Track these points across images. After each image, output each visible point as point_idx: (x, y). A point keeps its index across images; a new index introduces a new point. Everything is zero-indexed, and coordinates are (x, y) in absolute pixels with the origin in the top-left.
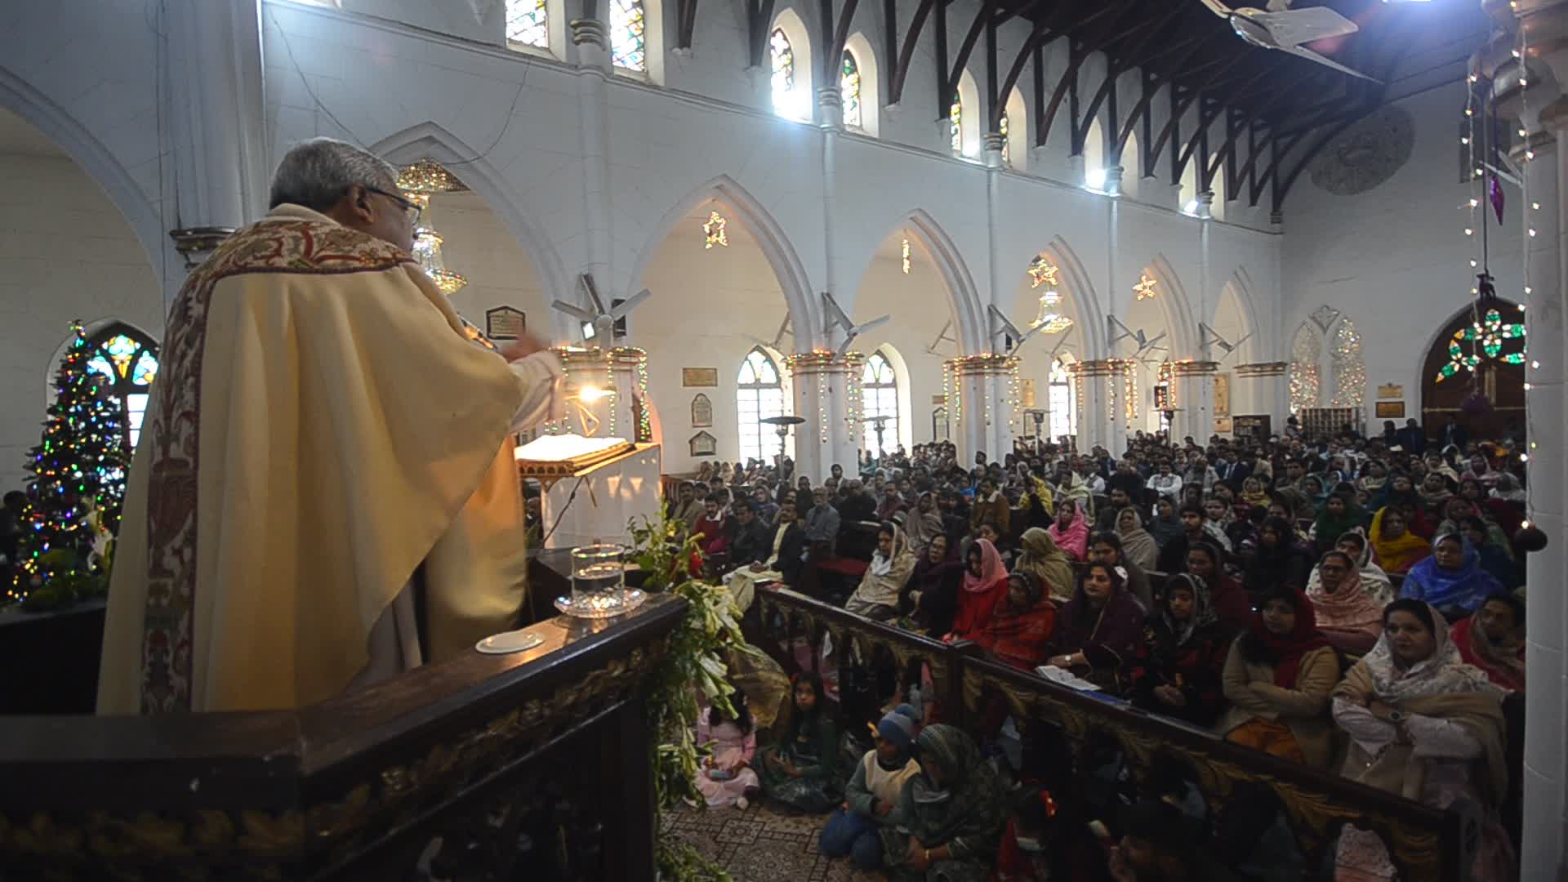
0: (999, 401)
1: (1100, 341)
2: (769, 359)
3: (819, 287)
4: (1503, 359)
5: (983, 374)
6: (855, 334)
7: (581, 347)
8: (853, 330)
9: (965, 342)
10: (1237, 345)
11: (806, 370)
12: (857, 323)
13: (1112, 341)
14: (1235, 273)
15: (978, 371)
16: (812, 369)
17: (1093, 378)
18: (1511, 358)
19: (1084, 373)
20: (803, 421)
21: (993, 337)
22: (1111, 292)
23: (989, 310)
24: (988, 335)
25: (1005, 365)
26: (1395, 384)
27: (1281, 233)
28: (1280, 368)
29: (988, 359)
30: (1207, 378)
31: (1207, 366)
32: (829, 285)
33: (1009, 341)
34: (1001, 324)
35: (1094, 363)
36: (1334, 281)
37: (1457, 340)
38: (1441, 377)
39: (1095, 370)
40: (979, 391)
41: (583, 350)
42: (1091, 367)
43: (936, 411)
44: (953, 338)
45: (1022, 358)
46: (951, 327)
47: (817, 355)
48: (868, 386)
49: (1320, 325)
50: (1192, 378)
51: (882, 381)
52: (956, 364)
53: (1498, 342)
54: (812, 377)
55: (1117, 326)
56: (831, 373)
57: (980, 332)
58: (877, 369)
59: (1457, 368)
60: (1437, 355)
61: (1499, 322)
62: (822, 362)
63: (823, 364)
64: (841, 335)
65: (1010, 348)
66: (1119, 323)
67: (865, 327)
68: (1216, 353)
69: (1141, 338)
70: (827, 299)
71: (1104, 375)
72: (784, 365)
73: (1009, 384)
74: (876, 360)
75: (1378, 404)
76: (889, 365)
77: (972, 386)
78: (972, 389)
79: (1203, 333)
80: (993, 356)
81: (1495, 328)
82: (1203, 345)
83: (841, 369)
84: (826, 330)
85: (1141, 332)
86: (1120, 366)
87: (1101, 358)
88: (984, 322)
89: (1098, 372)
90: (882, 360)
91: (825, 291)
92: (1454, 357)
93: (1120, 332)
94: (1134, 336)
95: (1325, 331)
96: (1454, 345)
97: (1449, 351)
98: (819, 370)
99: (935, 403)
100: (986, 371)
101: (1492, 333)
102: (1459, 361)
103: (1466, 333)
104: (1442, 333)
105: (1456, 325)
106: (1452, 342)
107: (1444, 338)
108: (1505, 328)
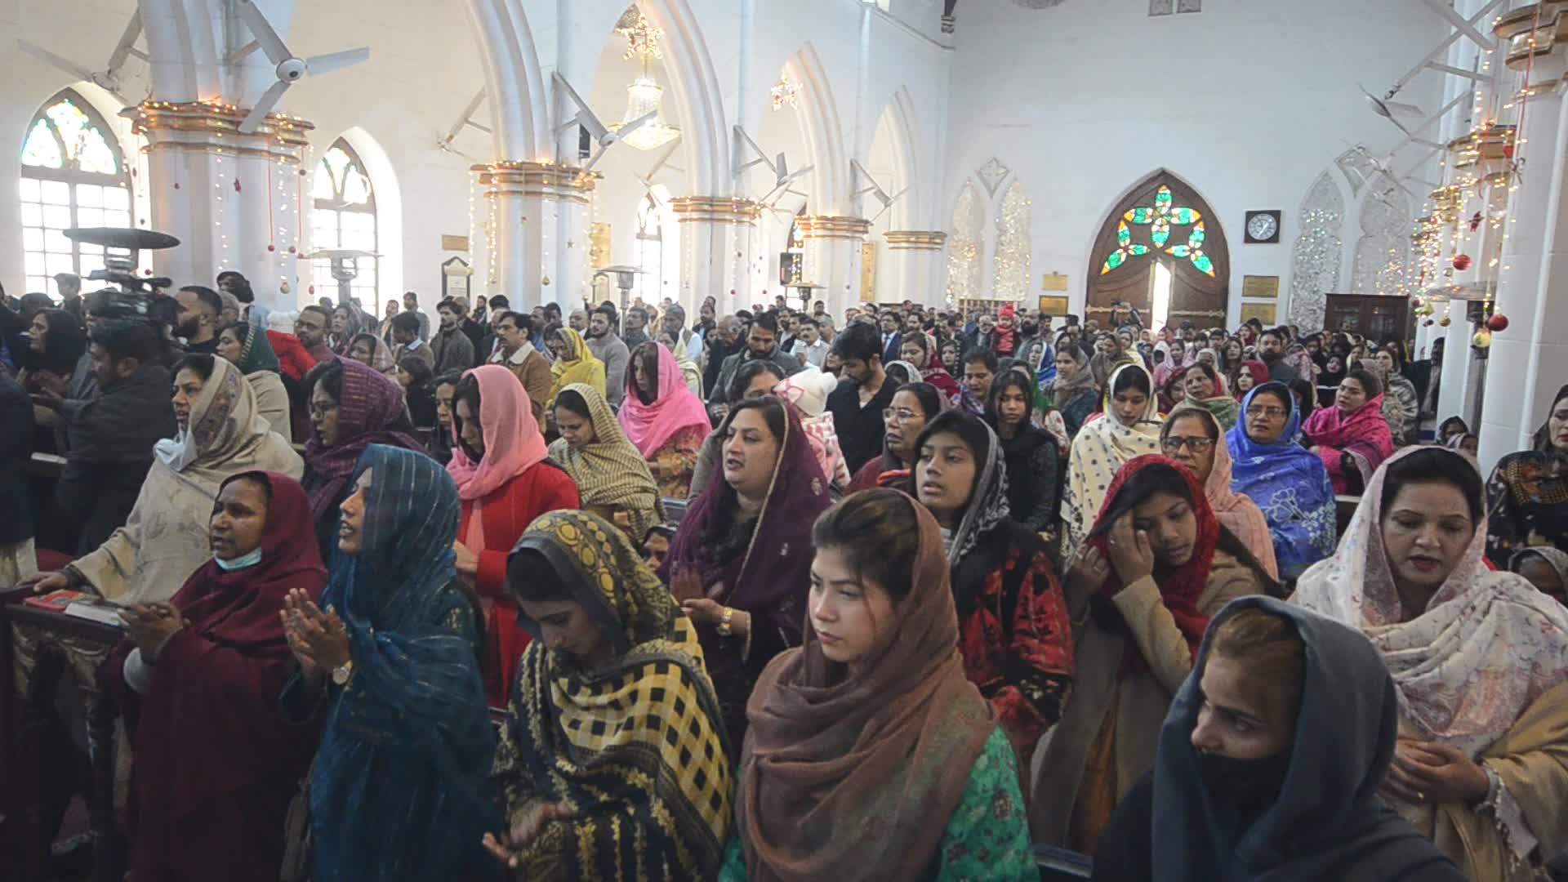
0: (565, 245)
1: (721, 166)
2: (96, 120)
4: (1168, 251)
5: (541, 193)
6: (294, 75)
8: (291, 65)
9: (508, 136)
10: (896, 197)
11: (180, 137)
12: (300, 52)
13: (738, 169)
14: (896, 94)
15: (531, 188)
16: (194, 138)
17: (708, 225)
18: (1177, 250)
19: (695, 215)
20: (173, 242)
21: (558, 131)
22: (741, 88)
23: (554, 79)
24: (550, 127)
25: (577, 183)
26: (1061, 272)
27: (952, 48)
28: (938, 241)
29: (549, 168)
30: (856, 242)
31: (858, 225)
33: (585, 144)
34: (573, 109)
35: (711, 201)
36: (1006, 126)
37: (1127, 222)
38: (1107, 267)
39: (712, 212)
40: (532, 223)
42: (706, 207)
43: (449, 263)
44: (489, 126)
45: (603, 174)
46: (485, 102)
47: (207, 109)
48: (320, 204)
49: (987, 184)
50: (837, 241)
51: (349, 198)
52: (493, 171)
53: (1166, 228)
54: (195, 154)
55: (747, 145)
56: (241, 151)
57: (536, 119)
58: (338, 172)
59: (1123, 257)
60: (1106, 240)
61: (1169, 203)
62: (220, 124)
63: (220, 130)
64: (262, 72)
65: (587, 155)
66: (749, 140)
67: (318, 63)
68: (870, 208)
69: (782, 170)
71: (725, 220)
72: (128, 122)
73: (580, 217)
74: (338, 158)
75: (1041, 297)
76: (363, 171)
77: (519, 215)
78: (520, 220)
79: (854, 177)
80: (557, 163)
81: (1164, 211)
82: (854, 195)
83: (264, 145)
84: (227, 60)
85: (781, 158)
86: (747, 209)
87: (721, 194)
88: (543, 101)
89: (716, 216)
90: (347, 159)
92: (1122, 244)
93: (751, 155)
94: (771, 165)
95: (992, 193)
96: (1123, 228)
97: (1117, 234)
98: (212, 140)
99: (445, 248)
100: (545, 190)
101: (1162, 216)
102: (1126, 249)
103: (1136, 214)
104: (1112, 213)
105: (1127, 203)
106: (1122, 223)
107: (1114, 220)
108: (1175, 211)
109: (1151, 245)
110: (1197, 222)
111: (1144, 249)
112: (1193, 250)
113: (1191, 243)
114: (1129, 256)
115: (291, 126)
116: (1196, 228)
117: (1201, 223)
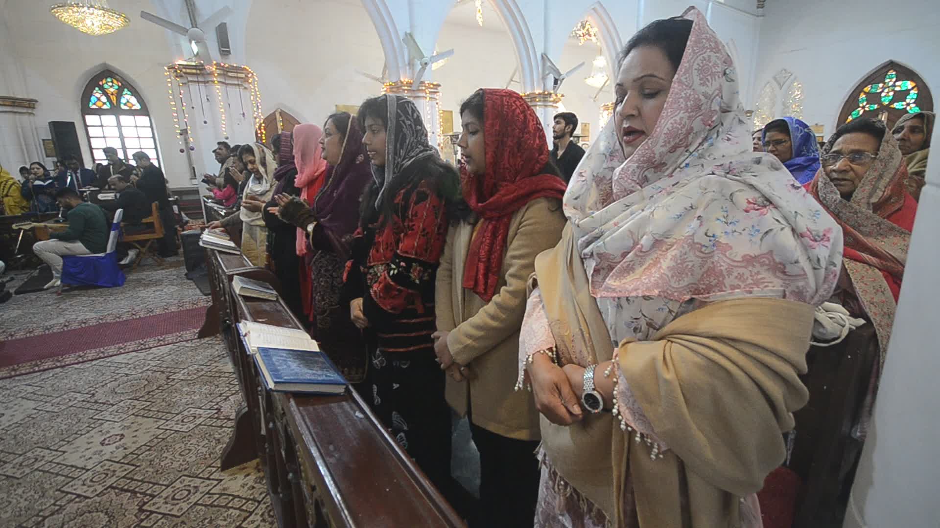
3: (403, 27)
4: (892, 106)
6: (426, 64)
7: (192, 61)
8: (425, 60)
9: (525, 82)
12: (427, 54)
18: (898, 105)
21: (544, 78)
23: (542, 56)
24: (541, 77)
25: (552, 99)
26: (820, 124)
27: (763, 16)
29: (539, 94)
32: (411, 27)
33: (555, 82)
34: (550, 68)
36: (792, 51)
37: (865, 93)
38: (850, 118)
41: (194, 64)
44: (518, 80)
47: (403, 83)
49: (779, 84)
53: (891, 94)
57: (535, 74)
59: (861, 112)
60: (852, 102)
61: (894, 80)
62: (406, 88)
64: (418, 65)
65: (556, 87)
67: (433, 58)
70: (409, 37)
80: (544, 91)
81: (891, 84)
83: (421, 94)
84: (409, 63)
88: (538, 66)
91: (408, 32)
92: (861, 105)
95: (781, 88)
96: (863, 96)
97: (859, 99)
100: (539, 103)
101: (889, 87)
102: (863, 107)
103: (872, 88)
104: (857, 88)
105: (867, 82)
106: (862, 94)
107: (858, 91)
108: (898, 83)
109: (880, 103)
110: (913, 88)
111: (876, 106)
112: (908, 104)
113: (908, 101)
114: (865, 111)
115: (432, 86)
116: (912, 92)
117: (916, 89)
